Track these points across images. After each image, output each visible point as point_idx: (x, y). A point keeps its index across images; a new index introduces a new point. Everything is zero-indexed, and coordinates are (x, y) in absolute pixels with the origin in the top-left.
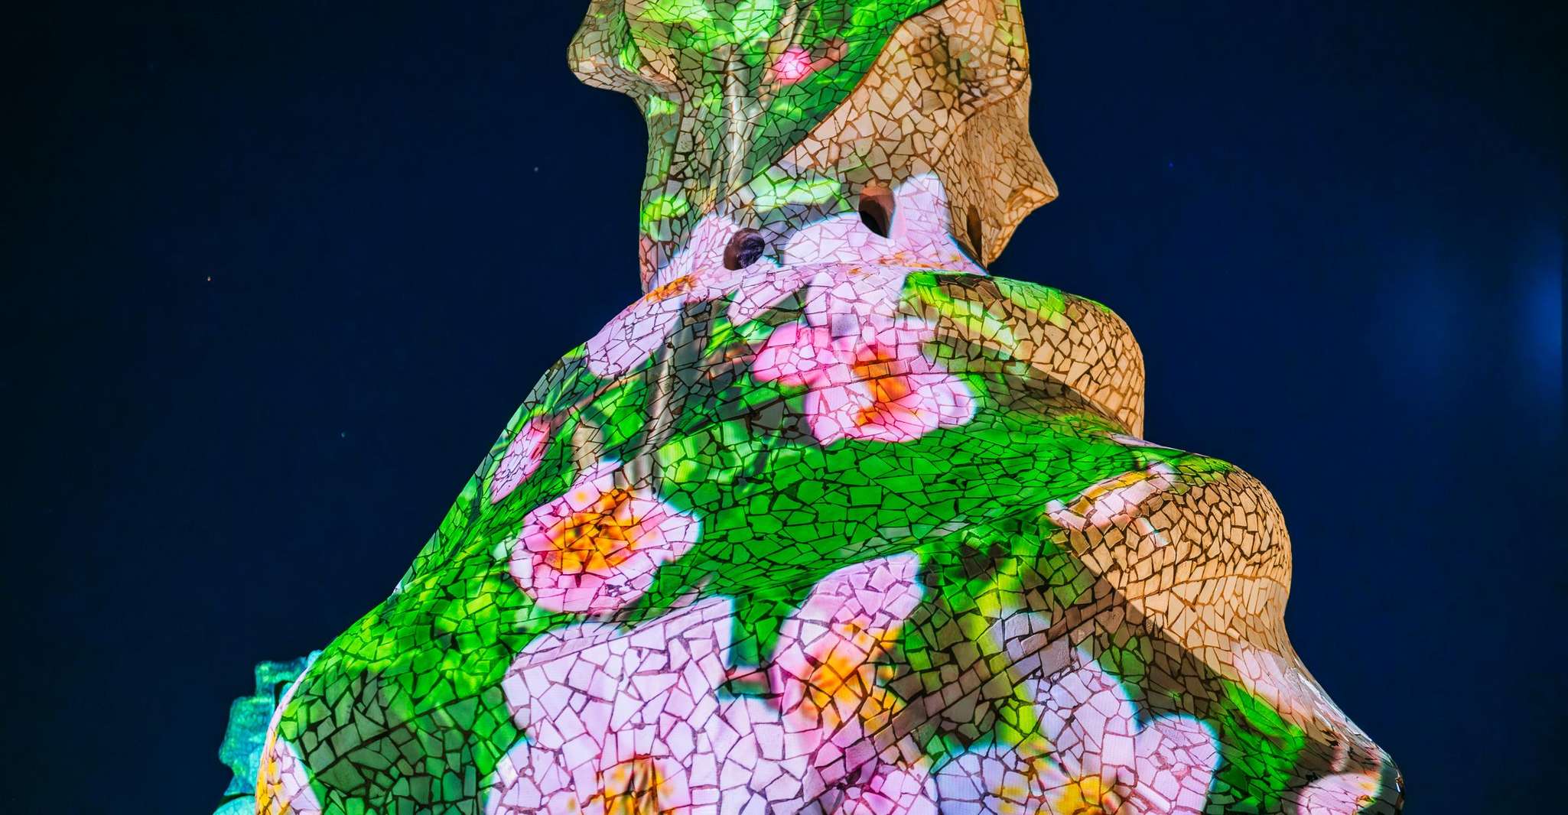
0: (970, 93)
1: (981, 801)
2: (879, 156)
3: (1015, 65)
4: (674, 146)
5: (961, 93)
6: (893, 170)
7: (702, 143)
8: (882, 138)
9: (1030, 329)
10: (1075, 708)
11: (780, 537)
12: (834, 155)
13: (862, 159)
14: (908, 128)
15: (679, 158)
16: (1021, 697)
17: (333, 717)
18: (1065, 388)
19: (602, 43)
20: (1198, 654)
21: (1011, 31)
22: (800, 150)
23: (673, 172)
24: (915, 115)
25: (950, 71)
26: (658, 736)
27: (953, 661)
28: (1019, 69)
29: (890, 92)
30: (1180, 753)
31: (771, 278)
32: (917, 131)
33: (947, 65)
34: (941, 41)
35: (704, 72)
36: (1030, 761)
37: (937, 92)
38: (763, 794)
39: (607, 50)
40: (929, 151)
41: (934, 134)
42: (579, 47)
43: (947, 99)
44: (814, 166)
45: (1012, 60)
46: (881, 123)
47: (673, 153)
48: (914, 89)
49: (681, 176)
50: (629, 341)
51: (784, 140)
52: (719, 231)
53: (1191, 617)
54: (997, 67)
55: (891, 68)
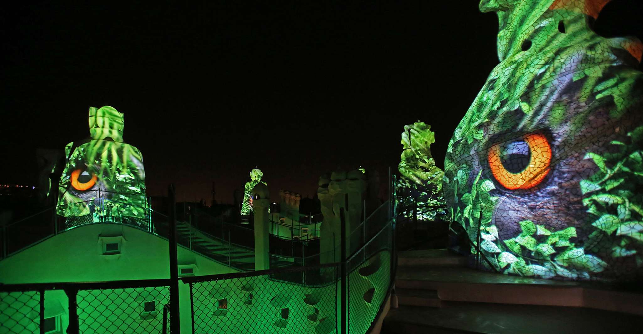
7: (514, 20)
17: (460, 153)
31: (538, 57)
38: (544, 162)
50: (504, 76)
52: (520, 42)
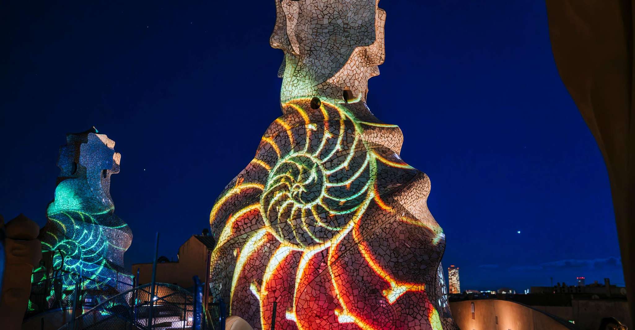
0: (369, 63)
1: (379, 246)
2: (348, 80)
3: (382, 59)
4: (296, 68)
5: (367, 62)
6: (351, 84)
7: (303, 69)
8: (349, 75)
9: (385, 138)
10: (395, 229)
11: (340, 191)
12: (338, 80)
13: (344, 81)
14: (355, 72)
15: (296, 71)
16: (387, 227)
18: (389, 149)
19: (280, 39)
20: (414, 216)
21: (382, 51)
22: (331, 79)
23: (294, 75)
24: (357, 69)
25: (365, 58)
26: (325, 234)
27: (378, 223)
28: (382, 60)
29: (352, 64)
30: (412, 237)
32: (356, 73)
33: (365, 56)
34: (365, 52)
35: (305, 50)
36: (387, 239)
37: (362, 63)
39: (281, 42)
40: (359, 78)
41: (360, 73)
42: (273, 39)
43: (364, 64)
44: (333, 82)
45: (381, 58)
46: (349, 71)
47: (295, 70)
48: (357, 63)
49: (296, 76)
51: (327, 75)
53: (414, 208)
54: (378, 59)
55: (353, 59)
